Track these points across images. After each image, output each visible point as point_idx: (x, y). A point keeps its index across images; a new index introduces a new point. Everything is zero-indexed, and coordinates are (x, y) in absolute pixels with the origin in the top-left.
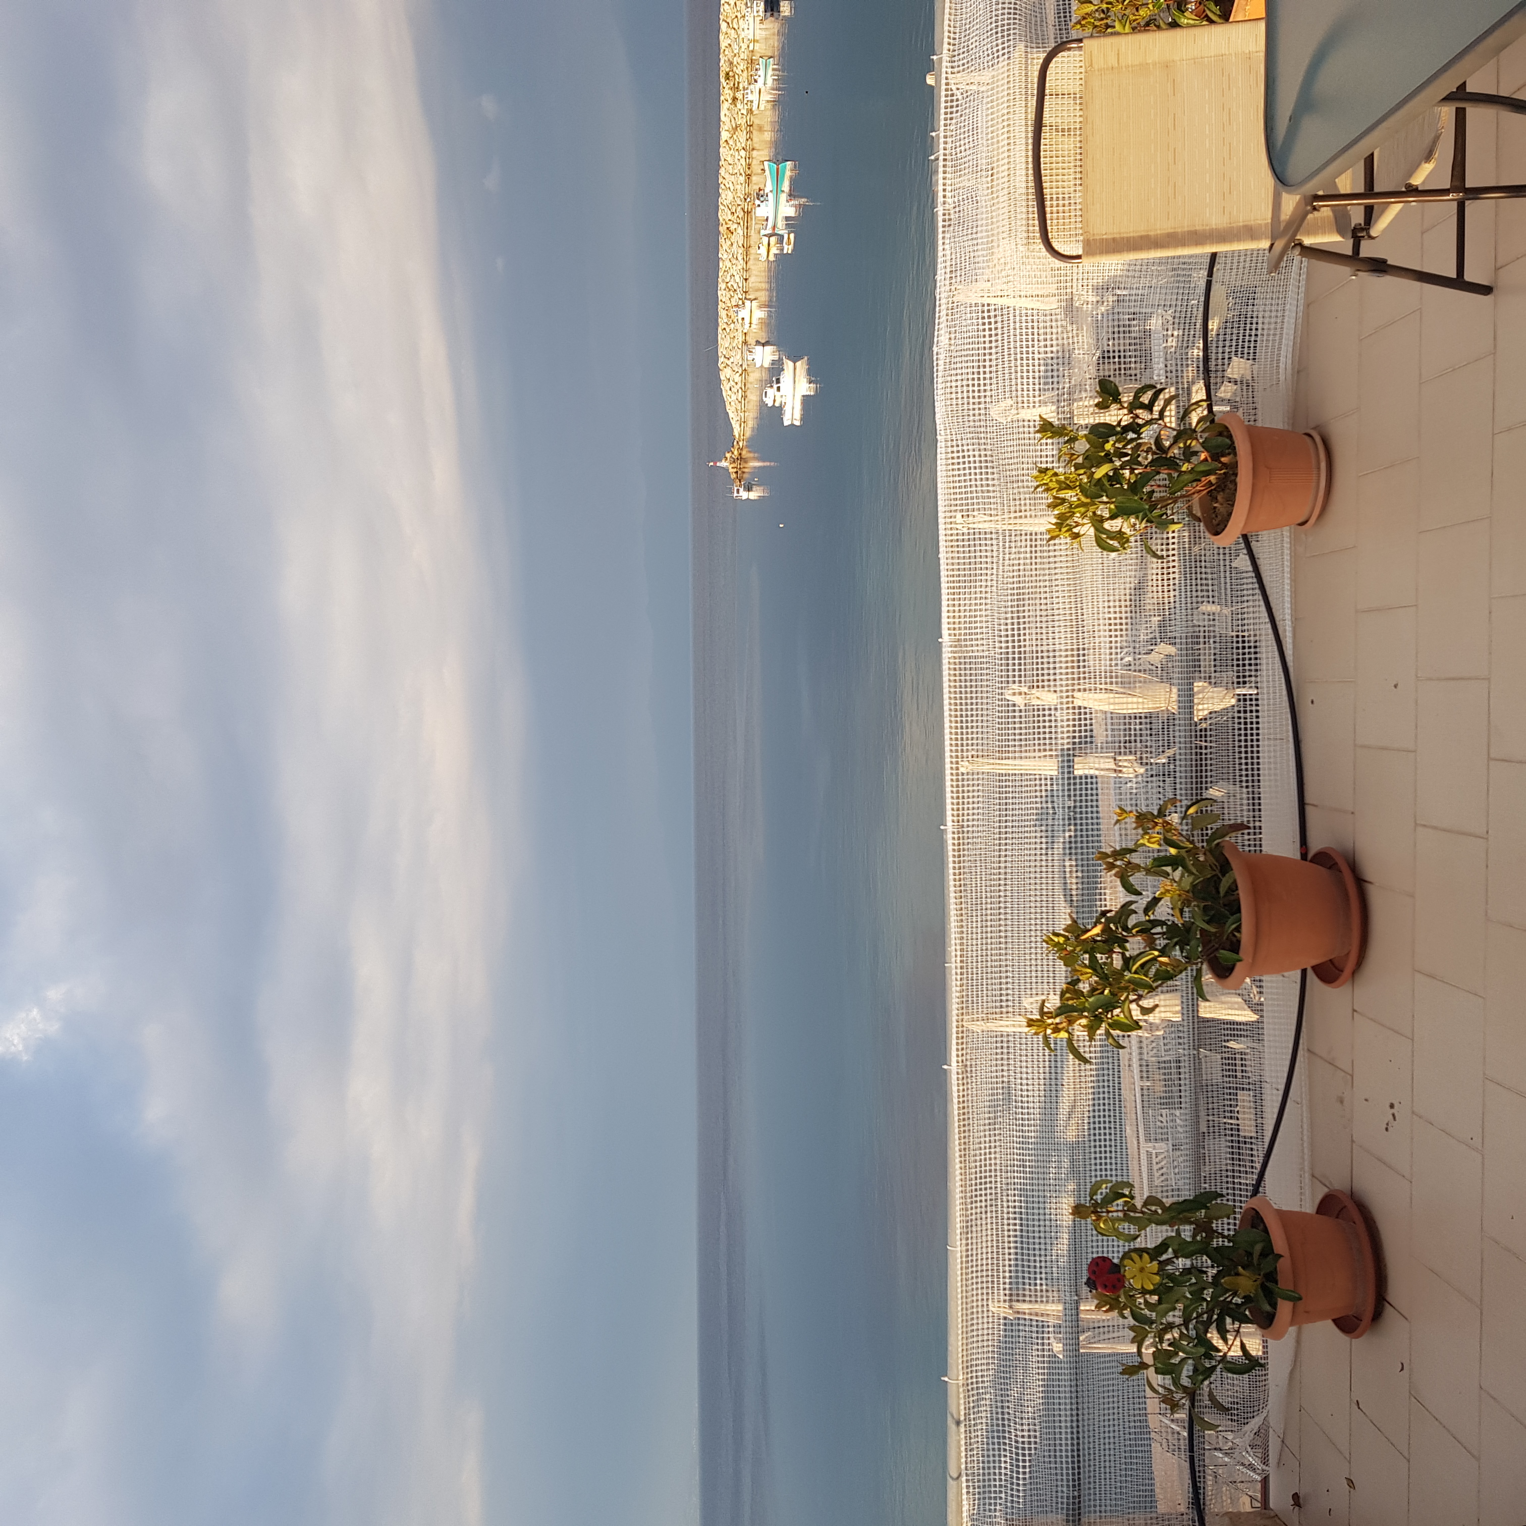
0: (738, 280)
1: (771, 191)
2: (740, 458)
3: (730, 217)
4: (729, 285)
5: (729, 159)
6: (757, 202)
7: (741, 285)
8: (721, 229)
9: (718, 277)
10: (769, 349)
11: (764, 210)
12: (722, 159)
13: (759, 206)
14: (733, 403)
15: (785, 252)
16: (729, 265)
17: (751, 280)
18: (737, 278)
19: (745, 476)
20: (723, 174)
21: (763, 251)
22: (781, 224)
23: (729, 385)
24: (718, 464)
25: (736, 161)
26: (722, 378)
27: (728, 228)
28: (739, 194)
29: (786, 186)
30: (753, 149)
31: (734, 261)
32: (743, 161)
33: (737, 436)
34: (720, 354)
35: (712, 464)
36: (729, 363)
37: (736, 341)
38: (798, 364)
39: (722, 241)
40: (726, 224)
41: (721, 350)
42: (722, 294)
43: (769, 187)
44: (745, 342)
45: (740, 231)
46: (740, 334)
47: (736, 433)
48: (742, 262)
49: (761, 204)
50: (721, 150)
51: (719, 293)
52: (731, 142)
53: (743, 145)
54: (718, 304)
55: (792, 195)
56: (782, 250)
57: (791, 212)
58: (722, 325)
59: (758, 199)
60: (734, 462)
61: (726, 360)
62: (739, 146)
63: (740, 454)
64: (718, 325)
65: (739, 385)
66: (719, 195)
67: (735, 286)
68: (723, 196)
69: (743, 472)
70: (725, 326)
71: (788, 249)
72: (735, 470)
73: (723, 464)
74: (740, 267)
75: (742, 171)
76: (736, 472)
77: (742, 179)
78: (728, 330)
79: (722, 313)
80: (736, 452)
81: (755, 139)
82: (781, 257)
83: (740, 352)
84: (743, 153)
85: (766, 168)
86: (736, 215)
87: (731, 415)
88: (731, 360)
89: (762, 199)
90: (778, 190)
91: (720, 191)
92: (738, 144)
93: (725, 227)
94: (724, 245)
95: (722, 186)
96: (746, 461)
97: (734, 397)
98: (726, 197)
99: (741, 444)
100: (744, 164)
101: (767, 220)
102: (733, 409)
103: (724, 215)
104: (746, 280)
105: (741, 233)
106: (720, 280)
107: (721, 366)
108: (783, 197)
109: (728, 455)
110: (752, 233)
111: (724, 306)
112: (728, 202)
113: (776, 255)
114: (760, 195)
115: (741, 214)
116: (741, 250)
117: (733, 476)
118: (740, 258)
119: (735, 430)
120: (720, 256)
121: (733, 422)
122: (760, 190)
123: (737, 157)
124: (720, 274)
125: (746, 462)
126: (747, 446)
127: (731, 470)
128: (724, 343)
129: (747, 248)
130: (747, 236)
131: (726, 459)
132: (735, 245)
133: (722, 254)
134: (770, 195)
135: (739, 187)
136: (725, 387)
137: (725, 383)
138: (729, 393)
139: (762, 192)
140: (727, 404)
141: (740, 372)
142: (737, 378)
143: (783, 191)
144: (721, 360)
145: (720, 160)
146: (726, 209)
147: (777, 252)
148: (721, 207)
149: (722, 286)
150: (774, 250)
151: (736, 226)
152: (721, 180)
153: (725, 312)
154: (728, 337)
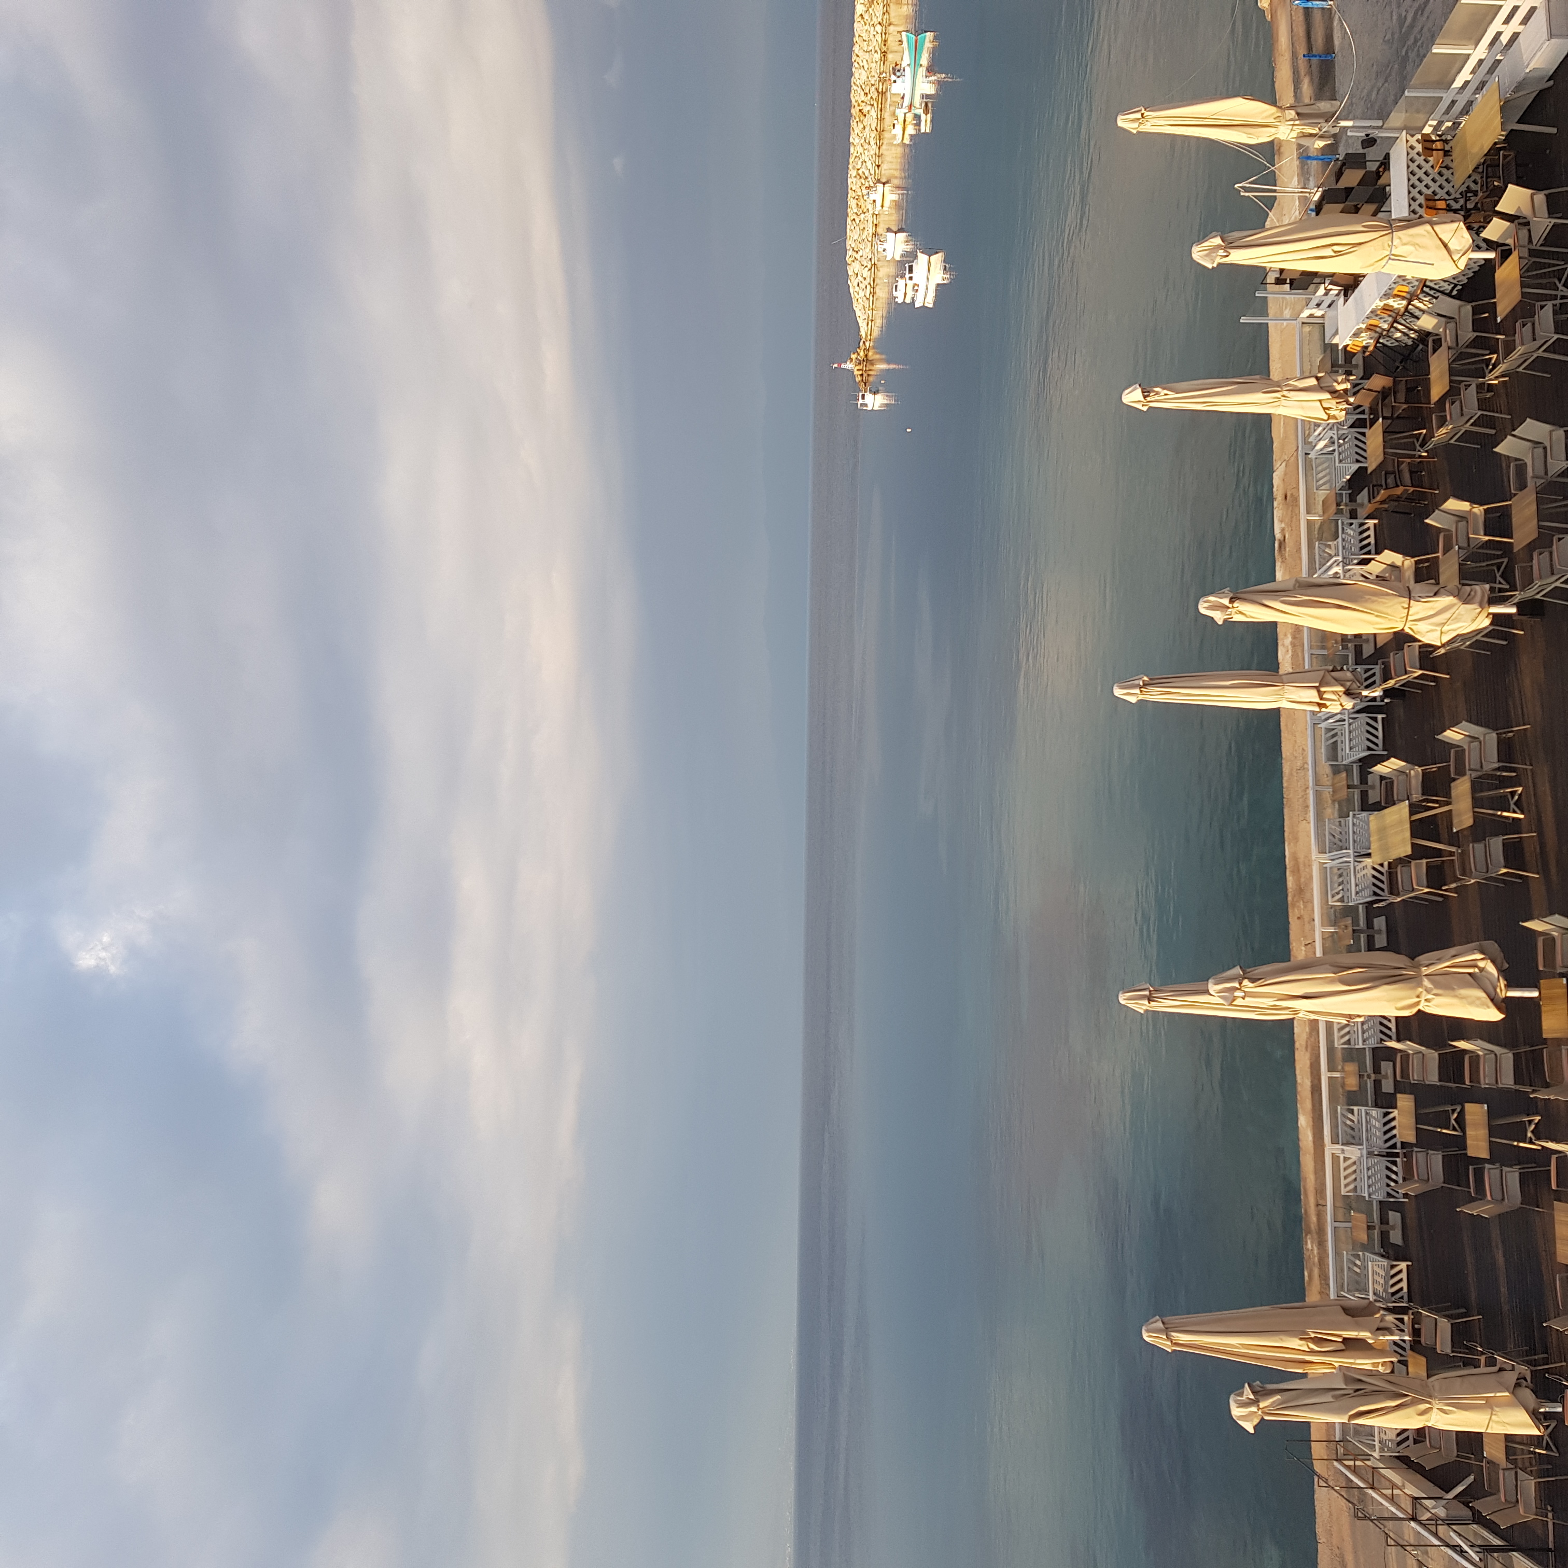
0: (869, 166)
1: (909, 65)
2: (866, 360)
3: (863, 98)
4: (860, 172)
5: (864, 35)
6: (893, 78)
7: (872, 172)
8: (853, 111)
9: (849, 164)
10: (902, 236)
11: (901, 87)
12: (857, 35)
13: (895, 82)
14: (860, 300)
15: (923, 131)
16: (860, 150)
17: (884, 167)
18: (869, 164)
19: (871, 379)
20: (856, 51)
21: (898, 130)
22: (917, 101)
23: (857, 281)
24: (843, 366)
25: (872, 36)
26: (850, 273)
27: (860, 110)
28: (873, 74)
29: (924, 60)
30: (890, 24)
31: (866, 146)
32: (878, 37)
33: (864, 336)
34: (848, 247)
35: (836, 365)
36: (858, 256)
37: (866, 233)
38: (934, 258)
39: (853, 124)
40: (859, 105)
41: (850, 243)
42: (853, 182)
43: (906, 60)
44: (875, 234)
45: (873, 113)
46: (871, 225)
47: (863, 333)
48: (874, 147)
49: (898, 80)
50: (856, 25)
51: (849, 181)
52: (866, 16)
53: (879, 20)
54: (848, 193)
55: (930, 70)
56: (920, 130)
57: (930, 89)
58: (851, 216)
59: (894, 74)
60: (860, 364)
61: (854, 254)
62: (875, 21)
63: (866, 356)
64: (847, 215)
65: (868, 279)
66: (852, 74)
67: (867, 173)
68: (856, 75)
69: (868, 375)
70: (855, 216)
71: (926, 127)
72: (860, 372)
73: (849, 366)
74: (872, 152)
75: (877, 48)
76: (862, 375)
77: (877, 57)
78: (857, 221)
79: (852, 203)
80: (862, 354)
81: (892, 14)
82: (918, 138)
83: (869, 244)
84: (879, 28)
85: (905, 40)
86: (869, 96)
87: (858, 313)
88: (860, 253)
89: (898, 74)
90: (916, 65)
91: (854, 70)
92: (874, 19)
93: (858, 108)
94: (856, 128)
95: (856, 64)
96: (872, 362)
97: (862, 294)
98: (859, 76)
99: (867, 344)
100: (879, 40)
101: (903, 98)
102: (861, 307)
103: (857, 96)
104: (878, 166)
105: (875, 116)
106: (850, 167)
107: (849, 260)
108: (922, 71)
109: (854, 356)
110: (887, 115)
111: (854, 195)
112: (861, 82)
113: (911, 136)
114: (897, 70)
115: (875, 95)
116: (873, 134)
117: (858, 379)
118: (872, 143)
119: (862, 330)
120: (851, 140)
121: (860, 321)
122: (897, 65)
123: (872, 33)
124: (851, 161)
125: (872, 364)
126: (874, 348)
127: (856, 373)
128: (853, 235)
129: (880, 132)
130: (881, 119)
131: (852, 360)
132: (867, 129)
133: (854, 139)
134: (907, 69)
135: (873, 65)
136: (853, 282)
137: (852, 278)
138: (857, 289)
139: (898, 67)
140: (854, 301)
141: (869, 266)
142: (866, 273)
143: (921, 65)
144: (849, 253)
145: (854, 36)
146: (859, 90)
147: (913, 132)
148: (854, 87)
149: (852, 173)
150: (910, 130)
151: (869, 108)
152: (854, 58)
153: (855, 201)
154: (857, 228)
